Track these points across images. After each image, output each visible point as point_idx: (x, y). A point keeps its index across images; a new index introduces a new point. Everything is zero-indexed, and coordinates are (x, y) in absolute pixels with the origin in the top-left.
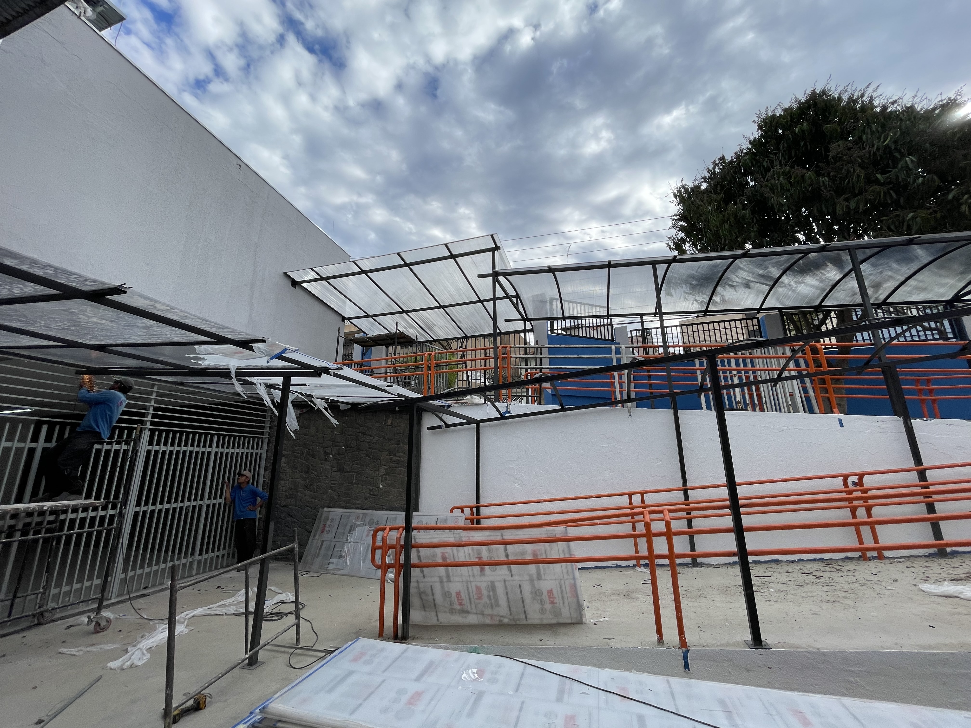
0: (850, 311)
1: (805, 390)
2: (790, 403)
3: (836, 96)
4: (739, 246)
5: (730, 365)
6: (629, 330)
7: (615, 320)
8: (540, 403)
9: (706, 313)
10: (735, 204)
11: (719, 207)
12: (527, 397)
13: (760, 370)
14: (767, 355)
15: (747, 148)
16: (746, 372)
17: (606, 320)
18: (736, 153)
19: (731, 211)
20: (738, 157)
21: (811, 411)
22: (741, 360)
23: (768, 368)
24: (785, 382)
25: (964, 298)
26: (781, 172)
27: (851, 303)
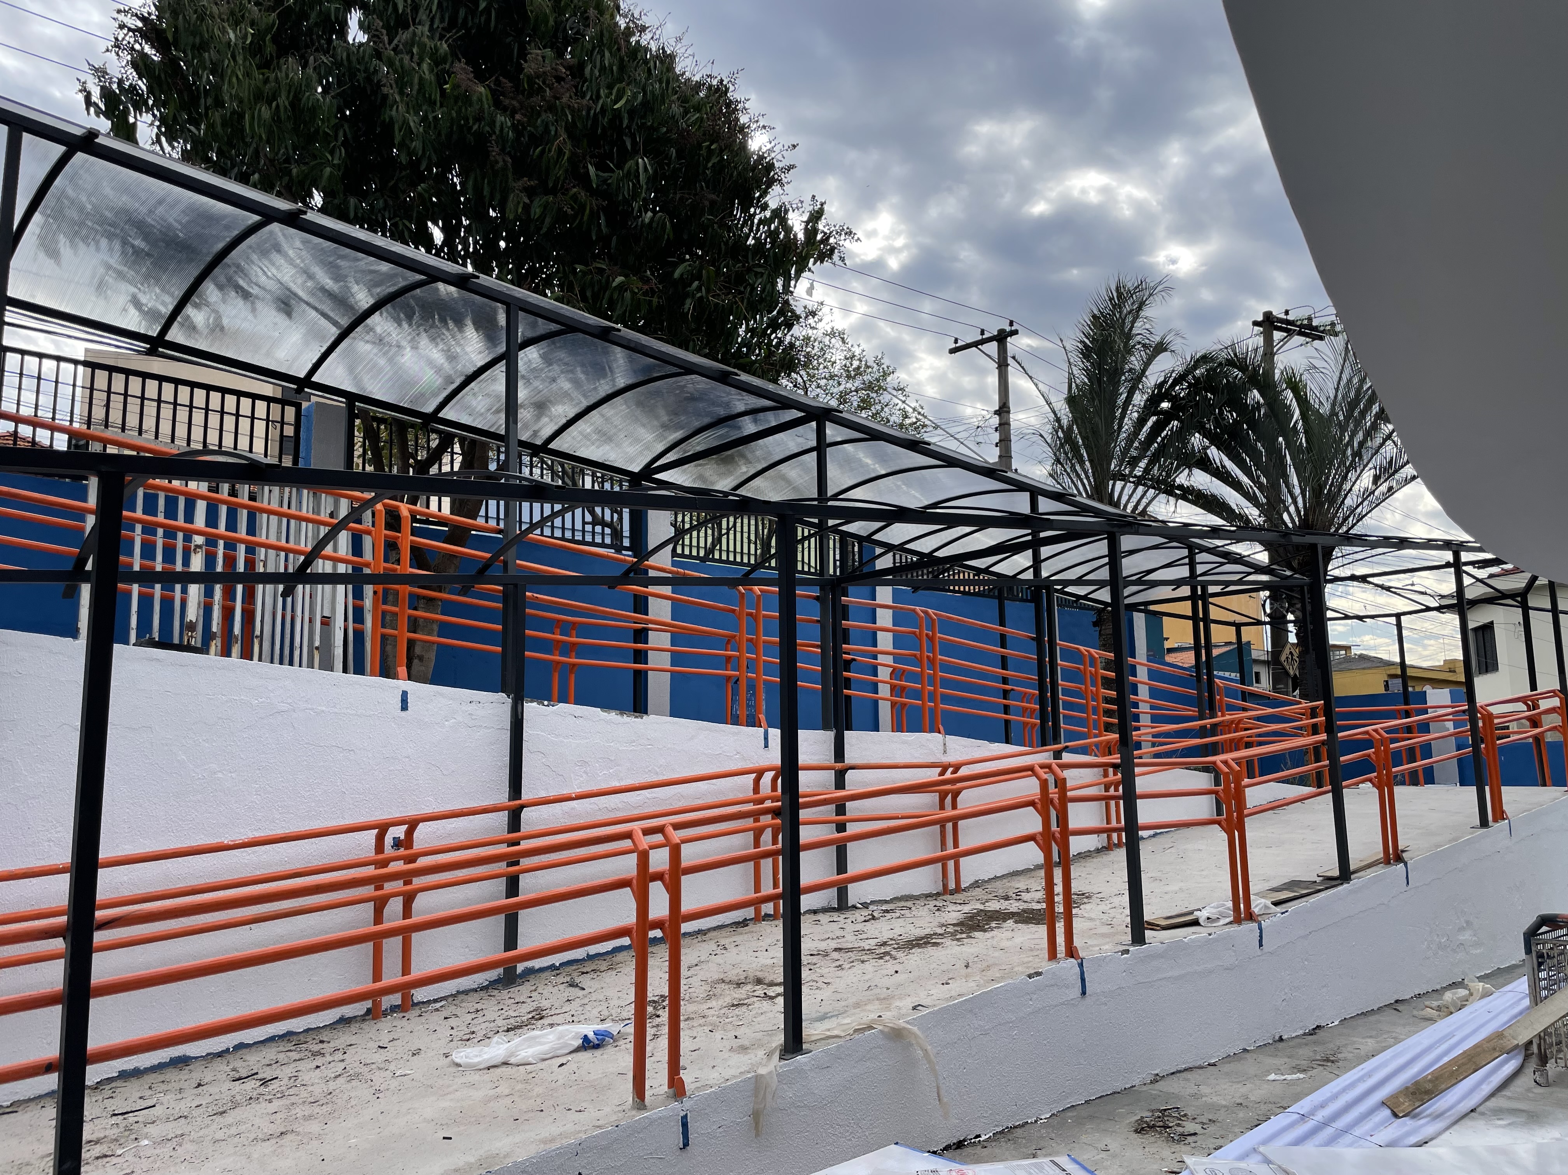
1: (358, 616)
2: (317, 644)
5: (189, 517)
9: (157, 345)
13: (268, 547)
14: (293, 511)
21: (359, 670)
23: (287, 545)
24: (320, 586)
25: (656, 476)
26: (428, 48)
27: (492, 430)
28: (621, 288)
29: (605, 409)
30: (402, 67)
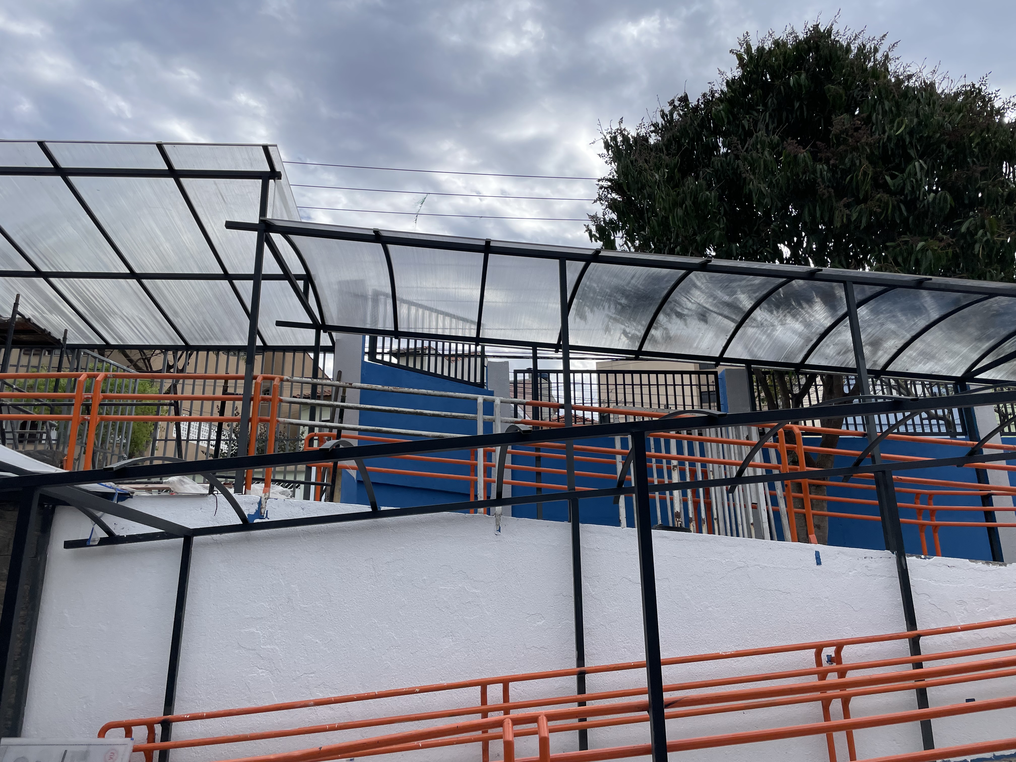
0: (840, 378)
1: (774, 501)
2: (752, 521)
3: (845, 44)
4: (697, 249)
5: (668, 450)
6: (511, 370)
7: (489, 349)
8: (331, 499)
9: (638, 354)
10: (697, 178)
11: (671, 178)
12: (308, 484)
13: (713, 462)
14: (724, 439)
15: (722, 91)
16: (692, 464)
17: (473, 347)
18: (704, 95)
19: (689, 188)
20: (707, 103)
21: (781, 537)
22: (685, 443)
23: (724, 460)
24: (748, 485)
25: (977, 377)
26: (766, 142)
27: (843, 366)
28: (924, 250)
29: (926, 336)
30: (752, 158)
